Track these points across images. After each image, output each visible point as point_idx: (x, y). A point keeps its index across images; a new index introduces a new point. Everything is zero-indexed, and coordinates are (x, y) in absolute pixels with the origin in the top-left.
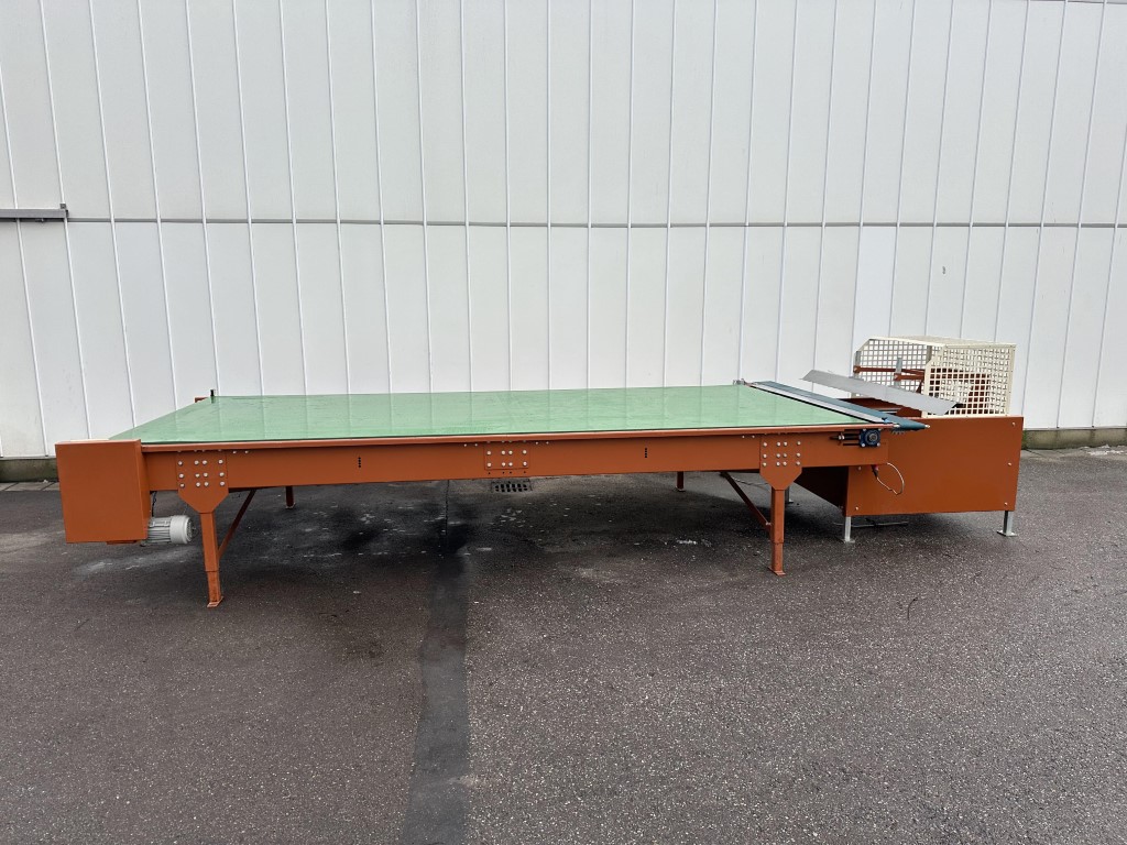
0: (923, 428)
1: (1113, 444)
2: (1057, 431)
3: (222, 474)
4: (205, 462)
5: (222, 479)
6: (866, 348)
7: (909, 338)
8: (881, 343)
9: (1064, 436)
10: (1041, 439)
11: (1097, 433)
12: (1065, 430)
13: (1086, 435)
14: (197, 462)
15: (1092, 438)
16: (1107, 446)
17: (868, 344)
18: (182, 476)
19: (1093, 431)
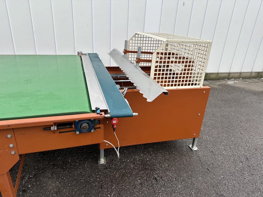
1: (235, 78)
2: (218, 74)
6: (134, 39)
7: (151, 34)
8: (140, 36)
9: (220, 75)
10: (212, 76)
11: (231, 74)
12: (220, 73)
13: (227, 75)
15: (229, 76)
16: (233, 79)
17: (135, 36)
19: (229, 73)
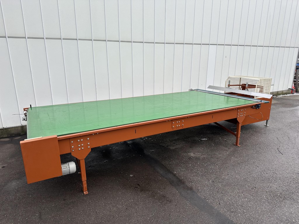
0: (269, 102)
3: (89, 143)
4: (82, 140)
5: (89, 145)
14: (79, 141)
18: (73, 147)
